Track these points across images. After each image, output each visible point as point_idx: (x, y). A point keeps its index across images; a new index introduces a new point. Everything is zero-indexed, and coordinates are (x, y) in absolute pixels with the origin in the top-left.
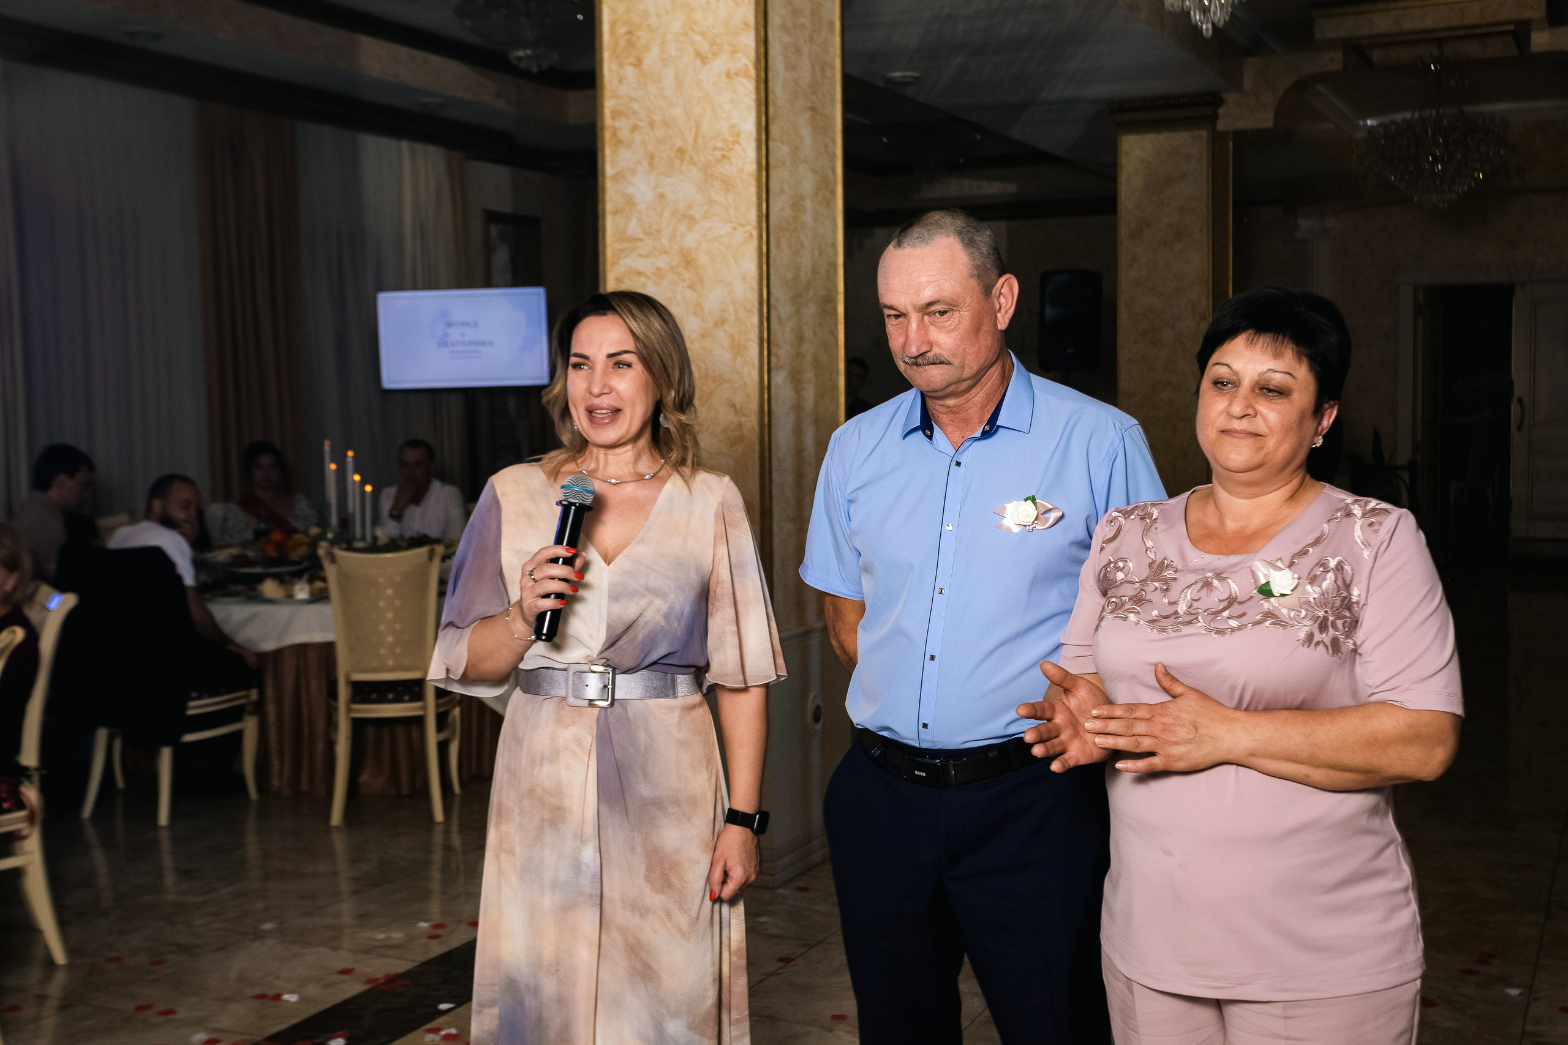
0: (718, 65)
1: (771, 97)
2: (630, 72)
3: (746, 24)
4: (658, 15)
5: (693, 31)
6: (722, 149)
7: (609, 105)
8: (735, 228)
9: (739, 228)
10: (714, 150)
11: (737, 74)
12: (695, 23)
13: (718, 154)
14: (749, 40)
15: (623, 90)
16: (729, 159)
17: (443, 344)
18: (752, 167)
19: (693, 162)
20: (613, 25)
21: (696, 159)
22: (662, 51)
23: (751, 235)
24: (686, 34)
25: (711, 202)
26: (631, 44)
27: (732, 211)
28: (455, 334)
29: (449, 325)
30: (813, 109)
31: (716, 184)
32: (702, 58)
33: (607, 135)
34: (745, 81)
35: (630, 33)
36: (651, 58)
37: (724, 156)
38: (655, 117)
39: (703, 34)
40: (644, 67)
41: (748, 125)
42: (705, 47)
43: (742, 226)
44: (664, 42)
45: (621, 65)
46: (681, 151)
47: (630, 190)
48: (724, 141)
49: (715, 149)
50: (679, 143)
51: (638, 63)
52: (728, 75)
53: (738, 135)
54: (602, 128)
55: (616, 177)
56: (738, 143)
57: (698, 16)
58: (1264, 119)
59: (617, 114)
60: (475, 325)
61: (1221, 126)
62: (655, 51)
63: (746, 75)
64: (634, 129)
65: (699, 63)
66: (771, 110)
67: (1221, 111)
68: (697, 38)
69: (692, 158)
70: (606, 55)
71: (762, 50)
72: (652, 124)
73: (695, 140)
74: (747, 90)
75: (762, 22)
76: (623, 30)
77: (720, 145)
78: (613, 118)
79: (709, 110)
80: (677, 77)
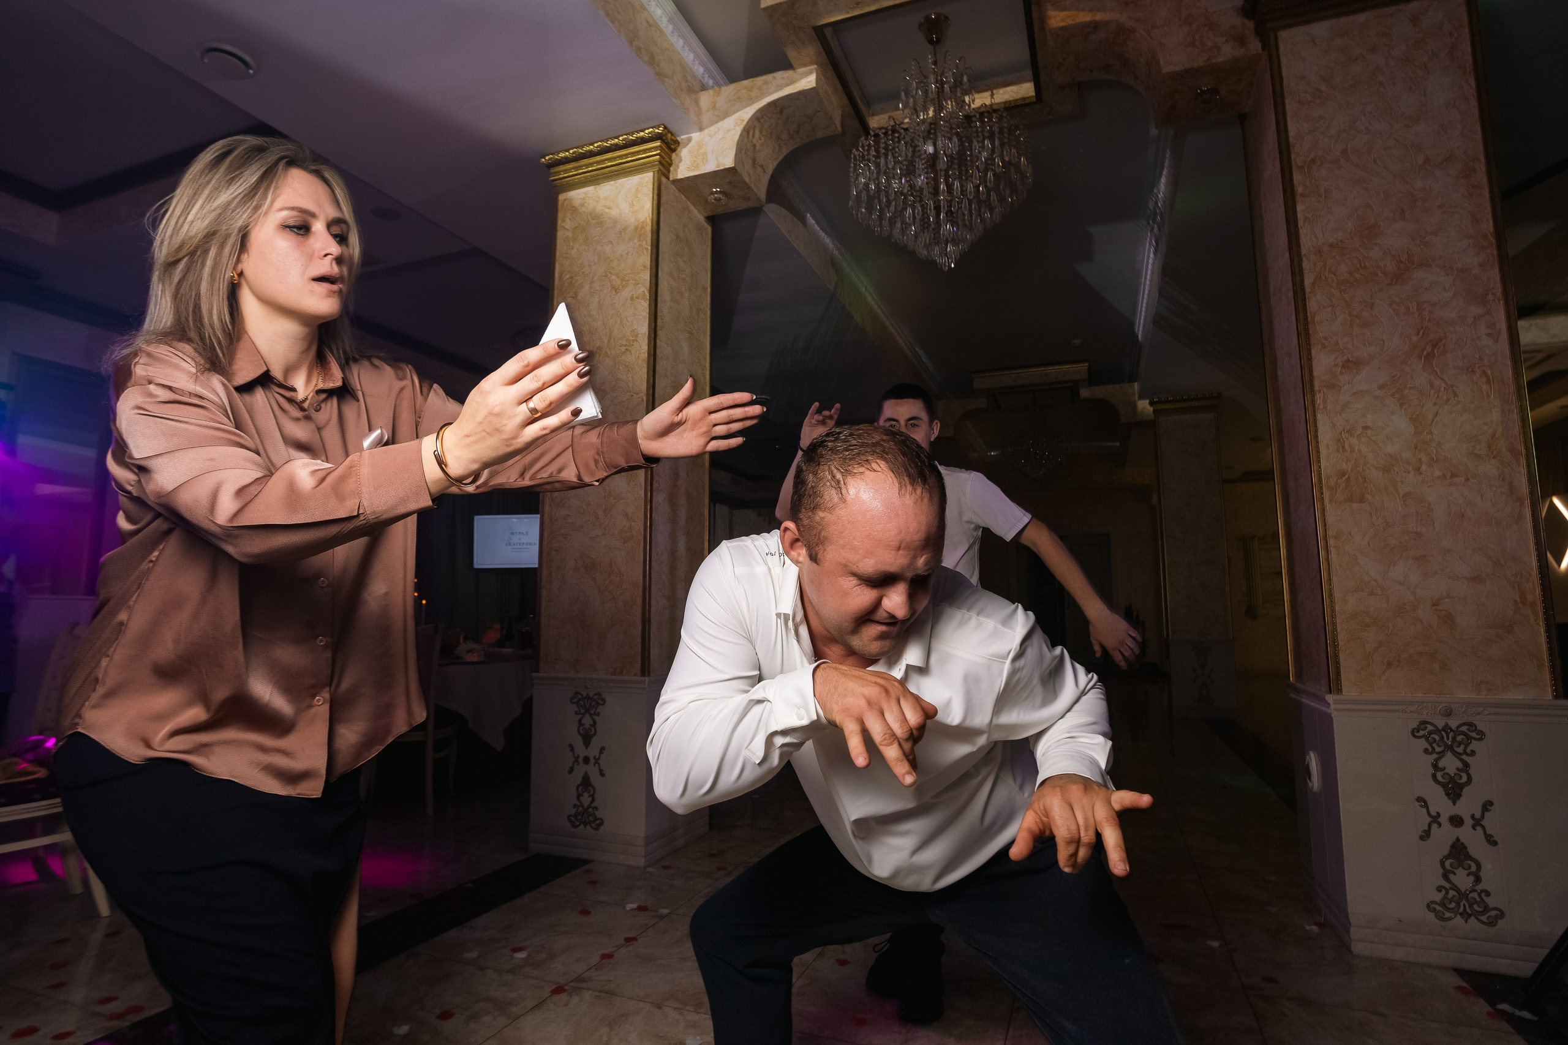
0: (626, 293)
1: (659, 314)
3: (644, 267)
4: (590, 266)
5: (611, 273)
6: (625, 345)
10: (621, 346)
11: (637, 298)
12: (613, 268)
13: (623, 349)
14: (646, 276)
16: (630, 351)
21: (609, 353)
22: (591, 288)
23: (642, 400)
24: (606, 276)
25: (617, 380)
27: (630, 385)
28: (515, 539)
29: (512, 534)
30: (691, 333)
31: (621, 368)
32: (616, 290)
35: (571, 278)
37: (627, 349)
39: (617, 275)
40: (579, 298)
41: (644, 329)
42: (618, 282)
44: (592, 282)
48: (628, 340)
52: (632, 299)
53: (637, 336)
56: (637, 341)
57: (614, 264)
62: (587, 287)
63: (643, 298)
65: (614, 293)
66: (659, 321)
68: (613, 277)
69: (606, 352)
71: (654, 282)
73: (609, 341)
74: (643, 307)
75: (654, 264)
77: (624, 343)
79: (619, 321)
80: (599, 302)
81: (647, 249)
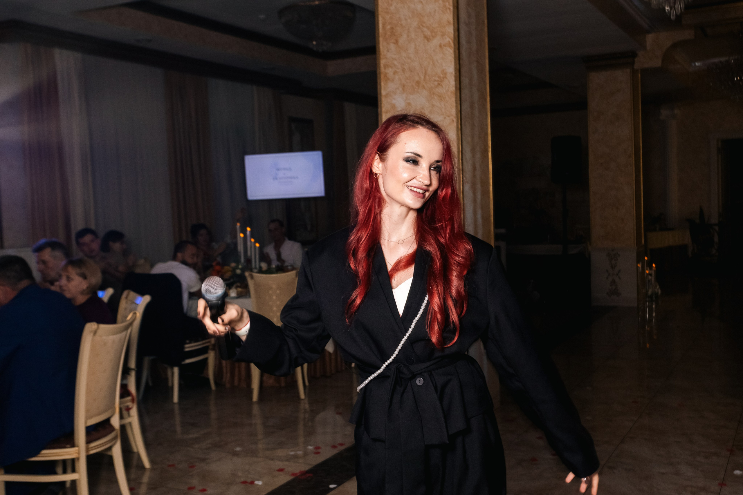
0: (436, 42)
1: (461, 56)
2: (392, 46)
3: (449, 22)
4: (406, 20)
5: (423, 26)
6: (437, 81)
7: (383, 62)
8: (445, 118)
9: (447, 117)
11: (444, 46)
12: (424, 22)
13: (436, 83)
14: (450, 30)
15: (389, 55)
16: (442, 85)
17: (275, 178)
18: (453, 89)
19: (424, 88)
20: (384, 25)
21: (425, 85)
22: (408, 36)
23: (453, 121)
24: (419, 28)
25: (433, 106)
26: (393, 33)
27: (443, 110)
28: (281, 174)
29: (278, 170)
30: (477, 62)
31: (436, 98)
32: (427, 39)
33: (382, 76)
34: (449, 49)
35: (392, 28)
36: (402, 40)
37: (439, 84)
38: (405, 67)
39: (428, 28)
40: (399, 44)
41: (451, 69)
42: (428, 33)
43: (448, 116)
44: (409, 32)
45: (388, 44)
46: (418, 83)
47: (394, 101)
48: (439, 77)
49: (435, 81)
50: (417, 79)
51: (396, 42)
52: (440, 46)
53: (446, 74)
54: (380, 73)
55: (387, 96)
56: (446, 78)
57: (425, 19)
58: (657, 63)
59: (386, 66)
60: (290, 169)
61: (636, 66)
62: (405, 36)
63: (449, 46)
64: (395, 73)
65: (426, 41)
66: (461, 62)
67: (636, 60)
68: (425, 29)
69: (423, 85)
70: (381, 39)
71: (456, 34)
72: (403, 70)
73: (425, 77)
74: (450, 53)
75: (456, 21)
76: (388, 27)
77: (437, 79)
78: (385, 68)
79: (431, 63)
80: (415, 48)
81: (450, 9)
